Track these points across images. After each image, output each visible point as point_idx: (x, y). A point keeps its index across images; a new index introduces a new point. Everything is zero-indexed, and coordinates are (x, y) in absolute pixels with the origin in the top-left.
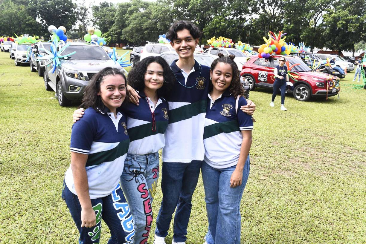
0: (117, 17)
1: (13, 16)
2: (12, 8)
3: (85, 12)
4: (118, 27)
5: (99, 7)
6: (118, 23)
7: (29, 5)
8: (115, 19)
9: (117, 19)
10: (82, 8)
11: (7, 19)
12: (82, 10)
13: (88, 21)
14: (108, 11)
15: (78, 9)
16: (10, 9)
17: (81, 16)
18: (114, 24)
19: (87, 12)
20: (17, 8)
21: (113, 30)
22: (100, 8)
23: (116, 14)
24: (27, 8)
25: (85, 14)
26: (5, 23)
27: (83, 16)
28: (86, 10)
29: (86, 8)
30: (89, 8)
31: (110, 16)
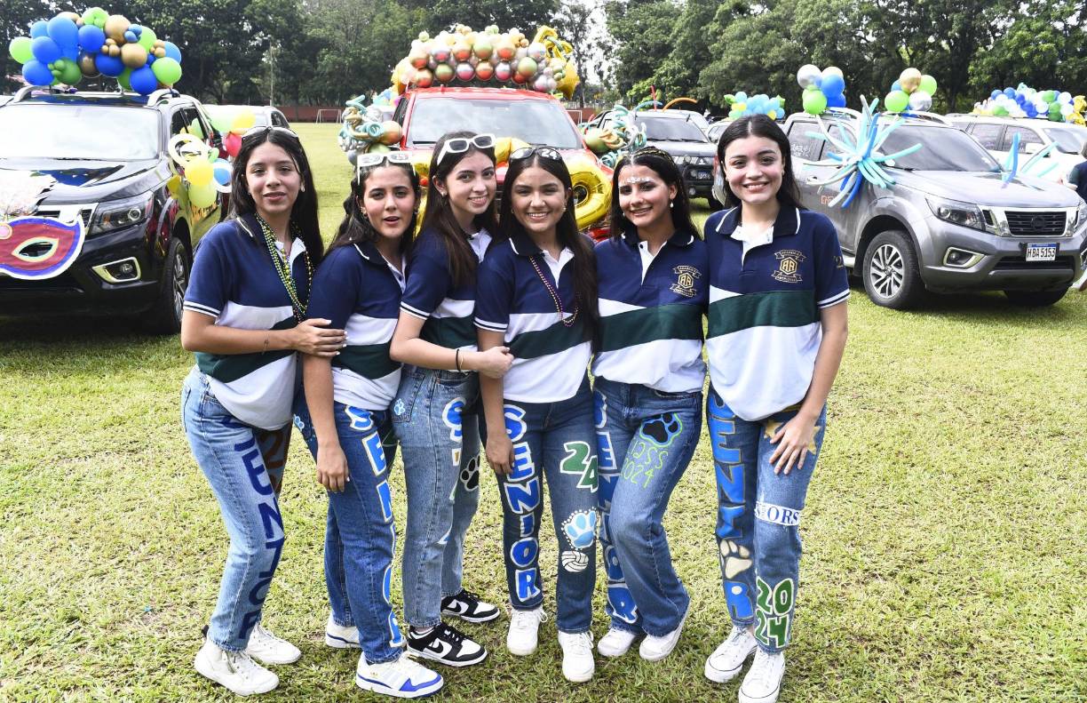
0: (680, 31)
1: (396, 39)
2: (393, 19)
3: (583, 21)
4: (682, 63)
5: (625, 3)
6: (683, 50)
7: (438, 7)
8: (675, 37)
9: (682, 38)
10: (575, 10)
11: (381, 48)
12: (575, 15)
13: (589, 46)
14: (654, 14)
15: (565, 13)
16: (390, 20)
17: (571, 30)
18: (671, 55)
19: (588, 20)
20: (406, 17)
21: (666, 72)
22: (629, 6)
23: (679, 23)
24: (432, 17)
25: (581, 27)
26: (374, 58)
27: (577, 32)
28: (584, 15)
29: (586, 9)
30: (596, 7)
31: (659, 28)
